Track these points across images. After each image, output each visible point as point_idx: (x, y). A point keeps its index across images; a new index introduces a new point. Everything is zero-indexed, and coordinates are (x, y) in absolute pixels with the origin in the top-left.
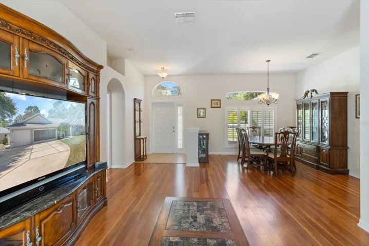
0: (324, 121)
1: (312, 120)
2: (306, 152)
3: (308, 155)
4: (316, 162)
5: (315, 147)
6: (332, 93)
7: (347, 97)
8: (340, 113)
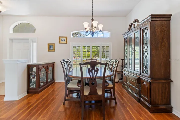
0: (145, 51)
1: (135, 51)
2: (129, 82)
3: (131, 85)
4: (137, 94)
5: (137, 78)
6: (153, 16)
7: (170, 20)
8: (163, 39)
